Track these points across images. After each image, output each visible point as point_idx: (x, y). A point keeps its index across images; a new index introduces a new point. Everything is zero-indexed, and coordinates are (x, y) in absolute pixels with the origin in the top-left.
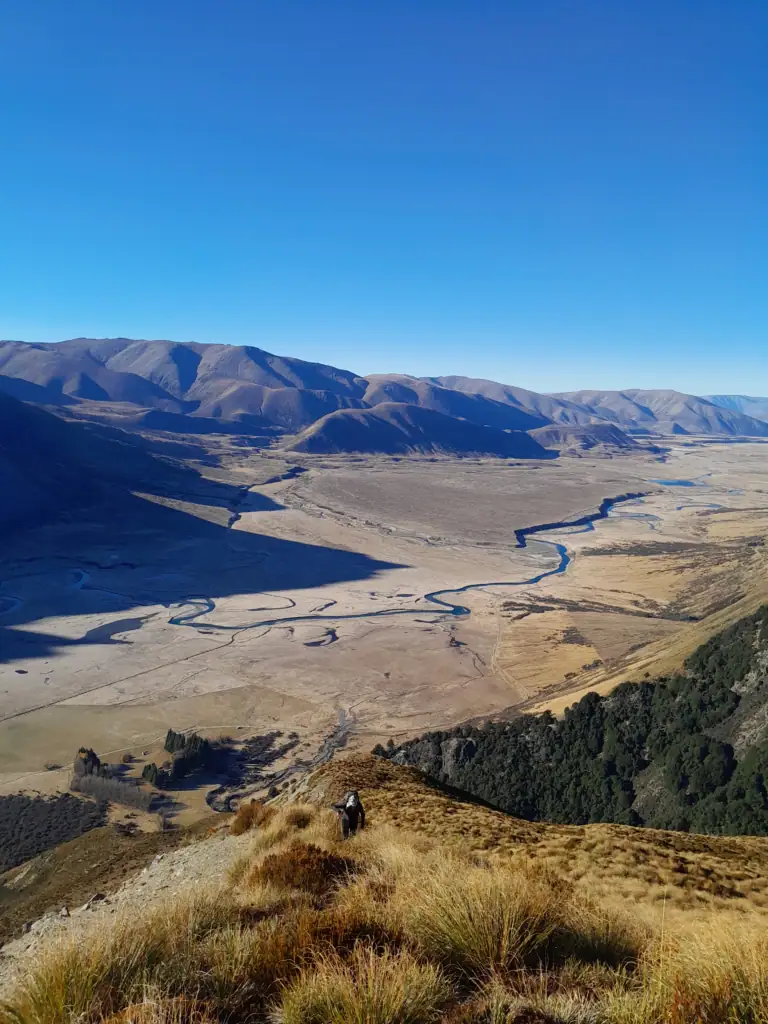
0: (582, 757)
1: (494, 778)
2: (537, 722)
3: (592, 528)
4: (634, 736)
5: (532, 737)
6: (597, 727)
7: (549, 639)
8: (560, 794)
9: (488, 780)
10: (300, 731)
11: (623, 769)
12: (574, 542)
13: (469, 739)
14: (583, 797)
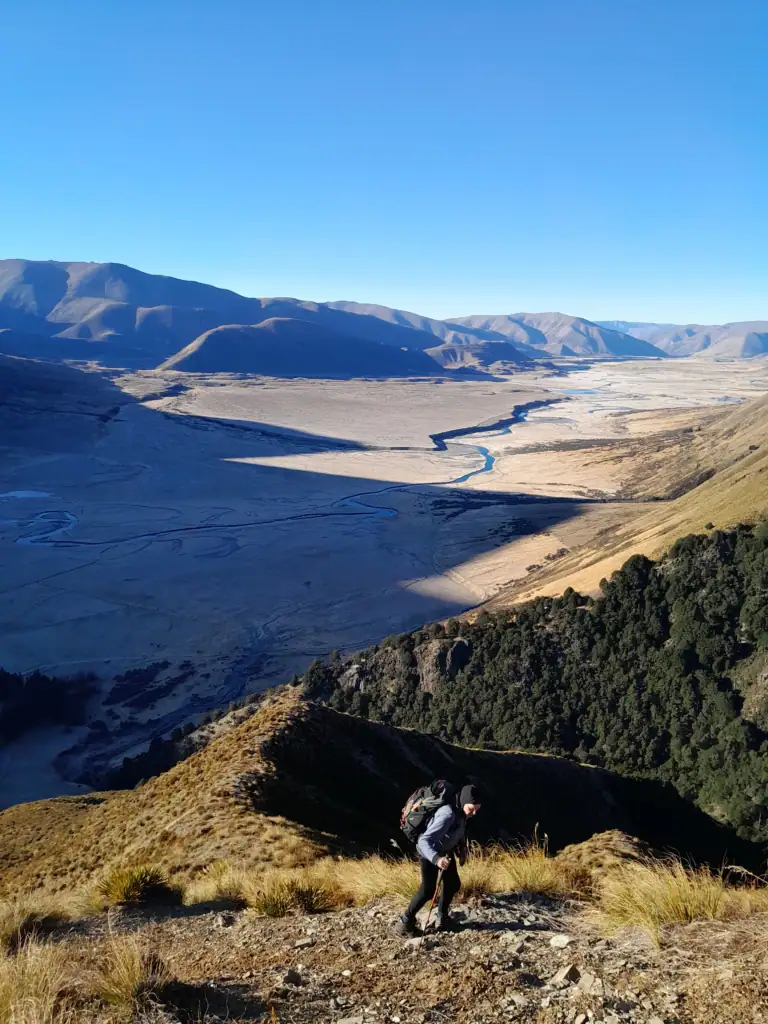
0: (641, 648)
1: (505, 692)
2: (560, 603)
3: (510, 431)
4: (721, 610)
5: (556, 626)
6: (657, 601)
7: (497, 532)
8: (613, 707)
9: (496, 696)
10: (196, 660)
11: (711, 660)
12: (495, 443)
13: (458, 639)
14: (653, 708)
